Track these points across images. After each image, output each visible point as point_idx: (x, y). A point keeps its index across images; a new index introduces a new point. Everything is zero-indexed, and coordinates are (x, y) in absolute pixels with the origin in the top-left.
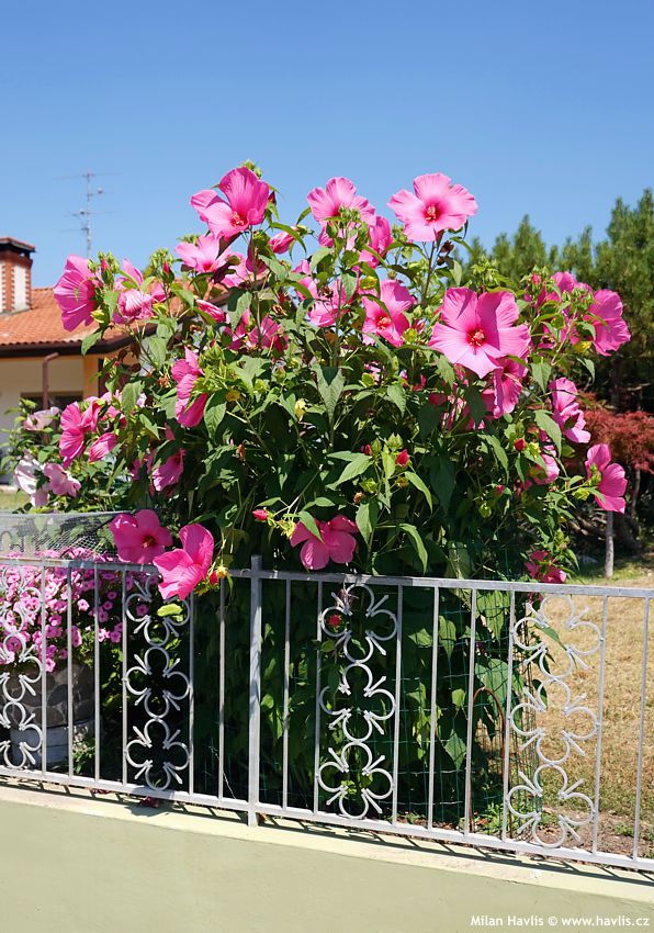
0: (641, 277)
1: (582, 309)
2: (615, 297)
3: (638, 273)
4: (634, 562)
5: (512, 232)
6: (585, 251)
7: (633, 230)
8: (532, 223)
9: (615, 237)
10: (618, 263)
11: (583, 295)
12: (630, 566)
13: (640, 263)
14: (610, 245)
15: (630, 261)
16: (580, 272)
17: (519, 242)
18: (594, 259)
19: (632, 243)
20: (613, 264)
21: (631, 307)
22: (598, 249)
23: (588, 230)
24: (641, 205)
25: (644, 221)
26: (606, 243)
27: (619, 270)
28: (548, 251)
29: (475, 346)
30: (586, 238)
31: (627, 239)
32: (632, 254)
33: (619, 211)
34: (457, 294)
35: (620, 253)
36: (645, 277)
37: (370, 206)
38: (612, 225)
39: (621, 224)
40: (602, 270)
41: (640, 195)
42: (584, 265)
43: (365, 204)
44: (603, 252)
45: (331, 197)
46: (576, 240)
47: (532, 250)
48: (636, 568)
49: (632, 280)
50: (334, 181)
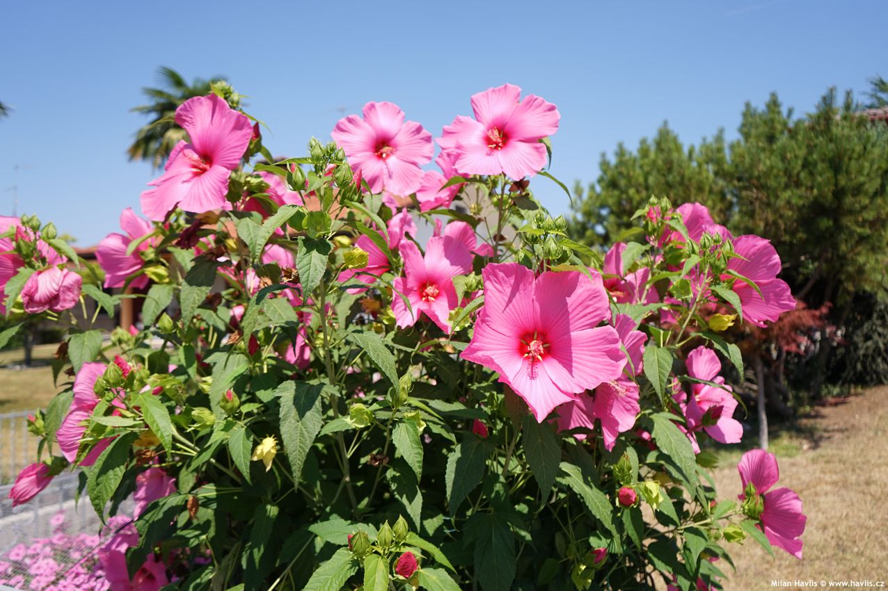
0: (775, 171)
1: (717, 267)
2: (765, 247)
3: (772, 168)
4: (789, 430)
5: (652, 135)
6: (720, 150)
7: (763, 129)
8: (671, 127)
9: (747, 136)
10: (752, 159)
11: (717, 245)
12: (784, 434)
13: (773, 158)
14: (743, 143)
15: (762, 156)
16: (716, 169)
17: (658, 144)
18: (728, 156)
19: (763, 139)
20: (747, 160)
21: (768, 197)
22: (732, 147)
23: (721, 131)
24: (768, 106)
25: (772, 121)
26: (739, 143)
27: (753, 165)
28: (686, 150)
29: (534, 361)
30: (719, 138)
31: (758, 137)
32: (764, 150)
33: (748, 113)
34: (501, 274)
35: (753, 150)
36: (779, 170)
37: (425, 132)
38: (743, 125)
39: (751, 124)
40: (737, 166)
41: (767, 98)
42: (719, 162)
43: (419, 130)
44: (737, 150)
45: (370, 124)
46: (710, 140)
47: (670, 151)
48: (791, 437)
49: (767, 174)
50: (373, 106)
